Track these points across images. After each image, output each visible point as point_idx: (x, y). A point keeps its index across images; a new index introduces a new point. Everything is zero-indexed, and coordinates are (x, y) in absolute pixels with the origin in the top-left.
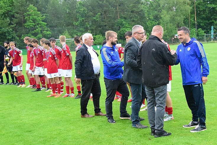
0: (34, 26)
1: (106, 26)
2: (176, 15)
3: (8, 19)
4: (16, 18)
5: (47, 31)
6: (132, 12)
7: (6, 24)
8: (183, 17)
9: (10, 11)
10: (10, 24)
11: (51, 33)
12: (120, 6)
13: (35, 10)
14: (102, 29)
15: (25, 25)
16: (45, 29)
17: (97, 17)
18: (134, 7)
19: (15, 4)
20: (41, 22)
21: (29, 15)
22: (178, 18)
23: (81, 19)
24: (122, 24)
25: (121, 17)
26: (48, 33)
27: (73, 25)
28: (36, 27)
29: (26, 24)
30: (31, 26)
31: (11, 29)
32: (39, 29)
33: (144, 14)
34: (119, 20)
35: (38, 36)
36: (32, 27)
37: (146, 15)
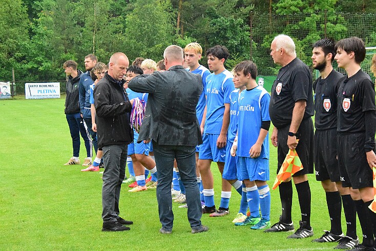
0: (302, 9)
5: (335, 23)
10: (240, 4)
11: (345, 29)
15: (277, 8)
16: (331, 18)
26: (339, 28)
28: (305, 11)
29: (278, 5)
30: (293, 8)
32: (312, 18)
35: (308, 37)
36: (294, 12)
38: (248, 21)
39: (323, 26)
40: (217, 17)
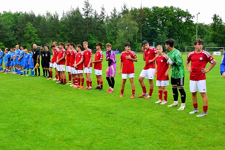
0: (30, 36)
1: (78, 38)
2: (128, 33)
3: (14, 32)
4: (19, 31)
5: (38, 40)
6: (97, 29)
7: (12, 35)
8: (132, 35)
9: (15, 27)
10: (15, 35)
12: (89, 24)
13: (31, 26)
14: (76, 40)
15: (24, 36)
17: (73, 32)
18: (99, 26)
19: (18, 22)
20: (35, 34)
21: (27, 29)
22: (130, 35)
23: (61, 33)
24: (90, 37)
25: (89, 33)
26: (39, 41)
27: (56, 37)
30: (28, 36)
31: (15, 39)
32: (33, 39)
33: (105, 32)
34: (88, 34)
37: (107, 32)
38: (17, 39)
39: (35, 41)
40: (9, 38)
